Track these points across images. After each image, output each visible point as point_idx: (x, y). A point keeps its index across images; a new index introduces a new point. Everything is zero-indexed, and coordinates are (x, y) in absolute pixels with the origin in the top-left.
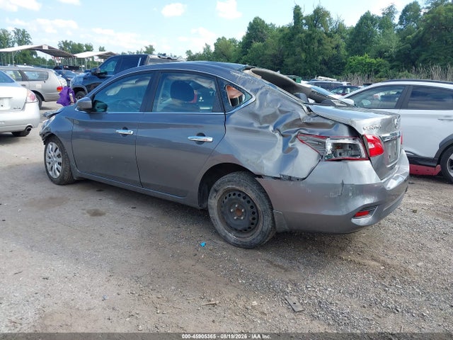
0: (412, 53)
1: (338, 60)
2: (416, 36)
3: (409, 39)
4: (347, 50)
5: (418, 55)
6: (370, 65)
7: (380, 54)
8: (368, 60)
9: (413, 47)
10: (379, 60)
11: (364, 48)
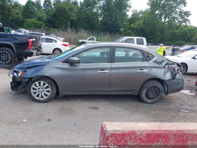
0: (52, 20)
1: (19, 20)
2: (53, 13)
3: (50, 14)
4: (22, 16)
5: (55, 21)
6: (37, 24)
7: (40, 19)
8: (35, 22)
9: (52, 18)
10: (40, 22)
11: (31, 16)
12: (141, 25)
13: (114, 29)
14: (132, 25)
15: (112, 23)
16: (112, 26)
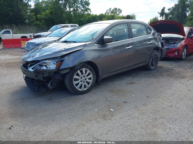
12: (48, 15)
13: (19, 21)
14: (39, 16)
15: (15, 15)
16: (15, 17)
